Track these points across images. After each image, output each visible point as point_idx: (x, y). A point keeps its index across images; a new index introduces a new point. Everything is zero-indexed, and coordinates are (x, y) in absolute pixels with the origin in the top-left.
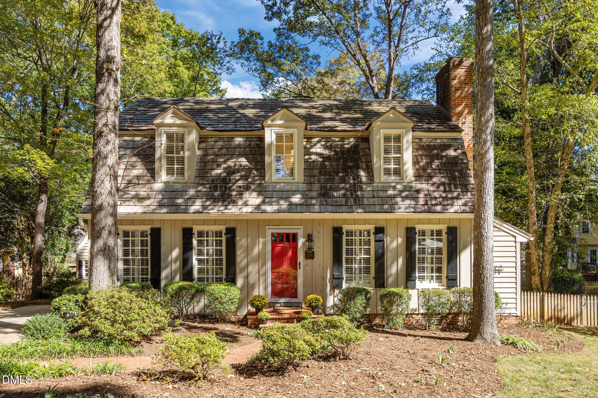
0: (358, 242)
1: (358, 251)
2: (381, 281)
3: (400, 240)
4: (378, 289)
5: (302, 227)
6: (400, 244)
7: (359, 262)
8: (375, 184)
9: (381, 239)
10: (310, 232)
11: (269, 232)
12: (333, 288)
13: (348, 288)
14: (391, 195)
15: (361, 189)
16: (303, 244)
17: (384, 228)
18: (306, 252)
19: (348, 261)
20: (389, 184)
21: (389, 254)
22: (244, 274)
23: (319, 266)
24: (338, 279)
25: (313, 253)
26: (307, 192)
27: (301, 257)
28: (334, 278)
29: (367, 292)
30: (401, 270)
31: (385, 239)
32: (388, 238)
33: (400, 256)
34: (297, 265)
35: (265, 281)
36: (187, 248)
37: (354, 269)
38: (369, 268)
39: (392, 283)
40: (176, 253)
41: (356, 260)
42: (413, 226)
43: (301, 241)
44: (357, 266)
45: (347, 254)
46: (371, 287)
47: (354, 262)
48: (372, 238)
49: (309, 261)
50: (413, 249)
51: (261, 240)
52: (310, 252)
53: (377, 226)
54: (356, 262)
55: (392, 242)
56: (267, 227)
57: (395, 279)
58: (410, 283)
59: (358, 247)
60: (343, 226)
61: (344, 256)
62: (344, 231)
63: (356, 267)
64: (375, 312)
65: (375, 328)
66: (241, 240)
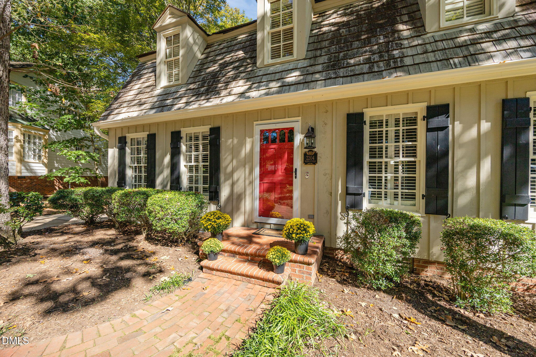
0: (392, 135)
1: (391, 151)
2: (441, 202)
3: (485, 126)
4: (432, 216)
5: (300, 118)
6: (486, 134)
7: (393, 170)
8: (429, 35)
9: (441, 125)
10: (311, 124)
11: (257, 130)
12: (347, 209)
13: (373, 210)
14: (465, 41)
15: (400, 47)
16: (302, 143)
17: (448, 105)
18: (305, 155)
19: (373, 168)
20: (461, 29)
21: (459, 153)
22: (230, 182)
23: (325, 175)
24: (355, 194)
25: (316, 155)
26: (308, 68)
27: (298, 162)
28: (348, 194)
29: (411, 223)
30: (489, 183)
31: (450, 126)
32: (457, 123)
33: (486, 155)
34: (293, 172)
35: (252, 192)
36: (175, 152)
37: (383, 181)
38: (414, 179)
39: (465, 207)
40: (167, 159)
41: (389, 167)
42: (521, 95)
43: (299, 138)
44: (389, 176)
45: (372, 156)
46: (417, 212)
47: (383, 170)
48: (421, 127)
49: (310, 167)
50: (522, 140)
51: (249, 140)
52: (310, 153)
53: (433, 104)
54: (389, 170)
55: (466, 128)
56: (255, 123)
57: (471, 202)
58: (510, 210)
59: (392, 145)
60: (365, 110)
61: (367, 159)
62: (367, 119)
63: (389, 178)
64: (425, 257)
65: (430, 297)
66: (226, 141)
